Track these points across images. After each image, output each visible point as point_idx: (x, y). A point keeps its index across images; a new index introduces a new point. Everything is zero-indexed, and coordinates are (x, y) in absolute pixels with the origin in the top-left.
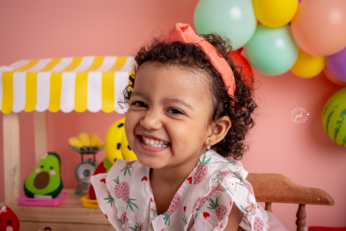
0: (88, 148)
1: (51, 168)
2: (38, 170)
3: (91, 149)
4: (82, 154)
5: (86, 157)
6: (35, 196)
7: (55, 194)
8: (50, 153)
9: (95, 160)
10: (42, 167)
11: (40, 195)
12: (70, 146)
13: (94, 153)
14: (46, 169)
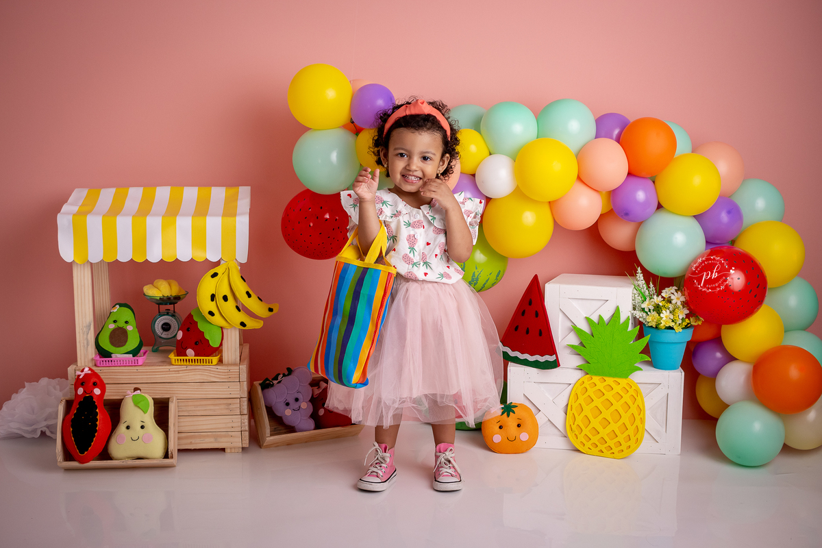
0: (169, 298)
1: (126, 322)
2: (112, 326)
3: (172, 298)
4: (159, 304)
5: (163, 308)
6: (113, 355)
7: (135, 352)
8: (121, 305)
9: (174, 312)
10: (115, 321)
11: (119, 354)
12: (144, 294)
13: (174, 304)
14: (121, 324)
